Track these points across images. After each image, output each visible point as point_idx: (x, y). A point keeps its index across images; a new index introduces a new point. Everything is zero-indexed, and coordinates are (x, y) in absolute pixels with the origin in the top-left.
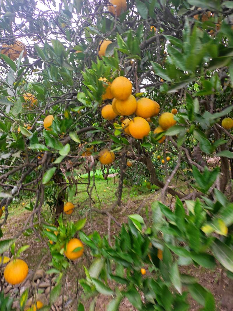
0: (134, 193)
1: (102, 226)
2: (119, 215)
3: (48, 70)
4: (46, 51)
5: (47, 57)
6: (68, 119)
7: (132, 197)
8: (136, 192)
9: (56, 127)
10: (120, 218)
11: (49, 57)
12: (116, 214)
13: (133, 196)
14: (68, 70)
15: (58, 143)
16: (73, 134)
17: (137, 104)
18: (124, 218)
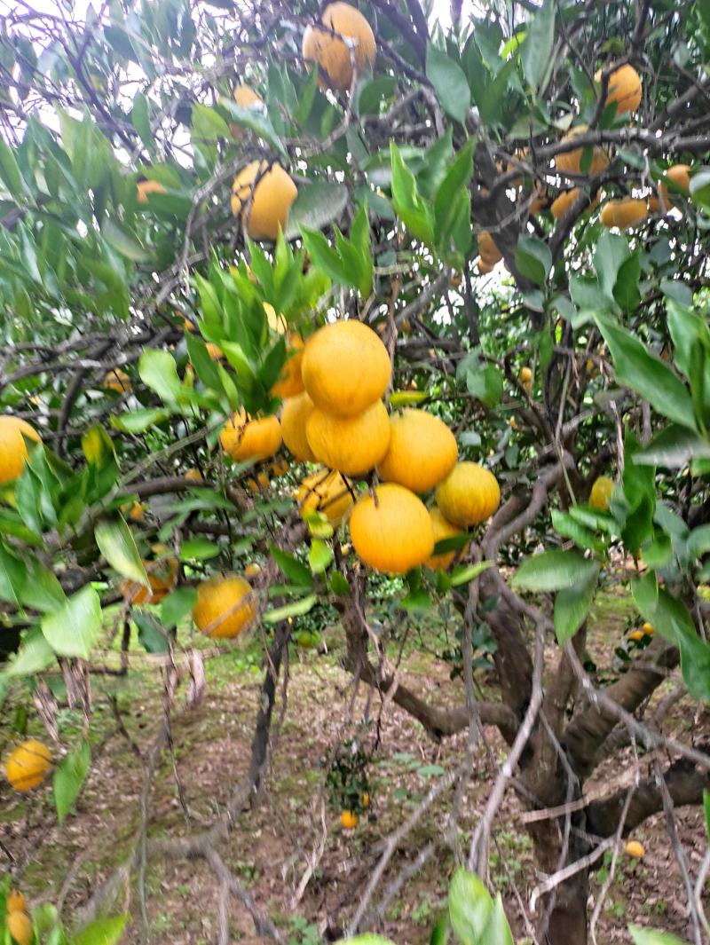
0: (250, 658)
1: (131, 771)
2: (195, 735)
3: (26, 241)
4: (31, 157)
5: (33, 183)
6: (98, 465)
7: (242, 673)
8: (255, 654)
9: (37, 501)
10: (198, 745)
11: (42, 184)
12: (185, 730)
13: (247, 667)
14: (119, 254)
15: (37, 577)
16: (114, 536)
17: (392, 433)
18: (211, 749)
